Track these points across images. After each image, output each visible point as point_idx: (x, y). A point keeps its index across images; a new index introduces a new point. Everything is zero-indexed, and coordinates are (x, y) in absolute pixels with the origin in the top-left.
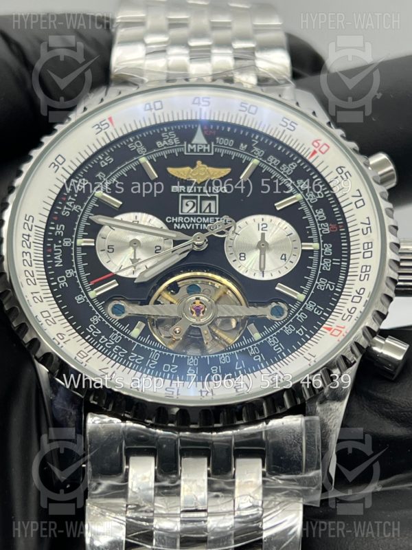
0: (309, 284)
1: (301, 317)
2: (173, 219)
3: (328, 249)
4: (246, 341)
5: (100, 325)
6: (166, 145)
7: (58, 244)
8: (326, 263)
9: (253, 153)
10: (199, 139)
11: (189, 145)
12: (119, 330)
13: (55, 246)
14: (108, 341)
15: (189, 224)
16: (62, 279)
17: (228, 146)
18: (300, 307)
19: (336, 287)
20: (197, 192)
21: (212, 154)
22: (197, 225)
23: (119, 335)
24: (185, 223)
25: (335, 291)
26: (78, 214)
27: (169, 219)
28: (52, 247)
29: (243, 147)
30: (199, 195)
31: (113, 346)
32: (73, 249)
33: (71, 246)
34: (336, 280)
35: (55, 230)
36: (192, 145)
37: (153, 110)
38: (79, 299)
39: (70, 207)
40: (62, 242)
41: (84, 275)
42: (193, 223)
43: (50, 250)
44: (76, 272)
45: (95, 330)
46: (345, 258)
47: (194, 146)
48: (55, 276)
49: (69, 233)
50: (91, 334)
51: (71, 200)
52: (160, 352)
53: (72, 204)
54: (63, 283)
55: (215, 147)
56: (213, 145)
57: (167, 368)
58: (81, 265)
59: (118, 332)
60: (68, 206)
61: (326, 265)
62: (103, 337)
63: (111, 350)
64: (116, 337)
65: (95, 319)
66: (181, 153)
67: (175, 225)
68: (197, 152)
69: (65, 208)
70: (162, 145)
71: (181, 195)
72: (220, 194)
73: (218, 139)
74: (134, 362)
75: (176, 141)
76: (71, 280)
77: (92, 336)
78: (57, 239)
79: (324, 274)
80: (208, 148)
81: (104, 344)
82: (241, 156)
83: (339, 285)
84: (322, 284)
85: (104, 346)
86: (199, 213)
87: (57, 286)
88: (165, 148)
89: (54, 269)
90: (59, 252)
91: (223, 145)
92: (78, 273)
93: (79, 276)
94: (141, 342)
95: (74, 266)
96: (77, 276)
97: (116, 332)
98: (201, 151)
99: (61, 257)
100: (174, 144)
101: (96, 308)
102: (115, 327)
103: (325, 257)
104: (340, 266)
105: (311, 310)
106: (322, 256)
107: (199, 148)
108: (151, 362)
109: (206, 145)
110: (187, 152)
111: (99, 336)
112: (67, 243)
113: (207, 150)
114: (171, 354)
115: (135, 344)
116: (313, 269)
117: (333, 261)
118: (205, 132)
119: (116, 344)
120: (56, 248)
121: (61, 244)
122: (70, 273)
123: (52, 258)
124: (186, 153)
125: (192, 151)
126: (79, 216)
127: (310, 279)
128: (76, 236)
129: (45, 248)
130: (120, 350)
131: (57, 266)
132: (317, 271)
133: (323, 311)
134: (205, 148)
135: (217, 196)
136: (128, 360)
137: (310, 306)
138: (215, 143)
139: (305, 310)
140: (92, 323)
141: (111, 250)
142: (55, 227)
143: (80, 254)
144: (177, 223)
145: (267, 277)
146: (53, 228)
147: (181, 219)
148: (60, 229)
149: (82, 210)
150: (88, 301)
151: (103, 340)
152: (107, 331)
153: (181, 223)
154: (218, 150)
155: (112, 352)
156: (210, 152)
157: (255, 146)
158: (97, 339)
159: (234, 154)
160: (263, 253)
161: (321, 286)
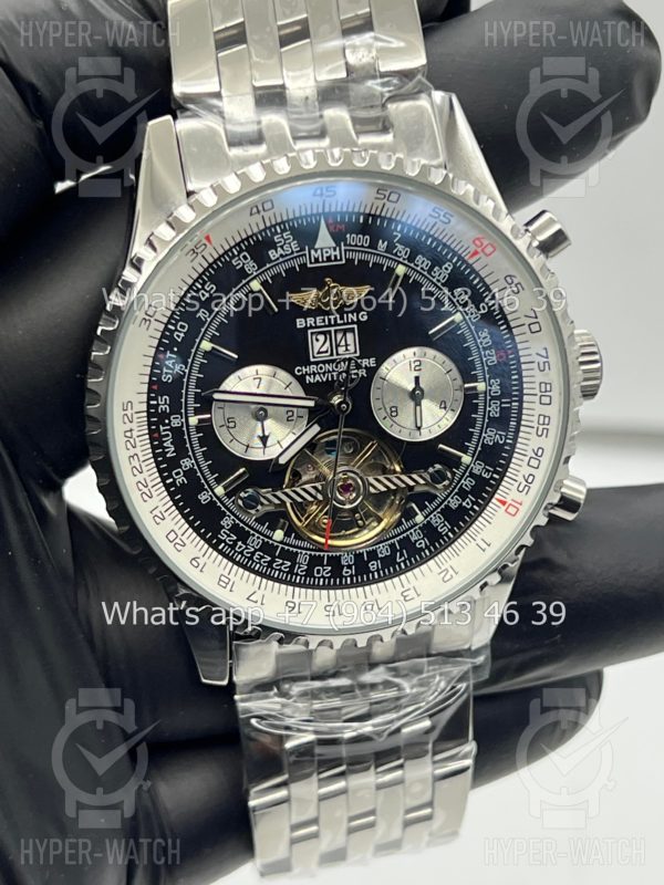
0: (475, 439)
1: (467, 483)
2: (304, 370)
3: (496, 388)
4: (406, 525)
5: (235, 529)
6: (282, 256)
7: (164, 425)
8: (493, 406)
9: (396, 255)
10: (324, 240)
11: (313, 252)
12: (257, 532)
13: (162, 428)
14: (246, 548)
15: (324, 373)
16: (178, 474)
17: (362, 246)
18: (465, 471)
19: (506, 438)
20: (330, 325)
21: (344, 262)
22: (335, 374)
23: (258, 538)
24: (319, 374)
25: (505, 444)
26: (184, 376)
27: (299, 371)
28: (158, 429)
29: (382, 246)
30: (332, 329)
31: (253, 554)
32: (185, 429)
33: (182, 426)
34: (506, 428)
35: (158, 405)
36: (316, 251)
37: (262, 213)
38: (204, 498)
39: (170, 368)
40: (170, 421)
41: (204, 465)
42: (329, 372)
43: (156, 435)
44: (193, 461)
45: (229, 536)
46: (516, 396)
47: (319, 252)
48: (170, 470)
49: (176, 407)
50: (224, 541)
51: (170, 358)
52: (309, 552)
53: (173, 364)
54: (180, 479)
55: (345, 251)
56: (343, 248)
57: (318, 572)
58: (199, 451)
59: (257, 535)
60: (168, 368)
61: (494, 410)
62: (240, 543)
63: (250, 558)
64: (255, 541)
65: (227, 522)
66: (303, 266)
67: (308, 377)
68: (323, 262)
69: (165, 370)
70: (277, 256)
71: (309, 331)
72: (359, 322)
73: (348, 236)
74: (280, 570)
75: (294, 245)
76: (190, 473)
77: (226, 544)
78: (163, 417)
79: (493, 422)
80: (337, 253)
81: (241, 553)
82: (380, 260)
83: (511, 435)
84: (491, 436)
85: (243, 555)
86: (335, 357)
87: (173, 484)
88: (281, 260)
89: (166, 460)
90: (168, 435)
91: (356, 245)
92: (197, 462)
93: (198, 466)
94: (285, 544)
95: (190, 453)
96: (196, 467)
97: (253, 535)
98: (329, 259)
99: (172, 443)
100: (292, 252)
101: (226, 507)
102: (252, 528)
103: (493, 398)
104: (510, 409)
105: (478, 473)
106: (489, 398)
107: (325, 255)
108: (299, 567)
109: (335, 249)
110: (311, 263)
111: (235, 542)
112: (176, 422)
113: (335, 256)
114: (322, 554)
115: (277, 547)
116: (478, 416)
117: (502, 403)
118: (332, 228)
119: (256, 550)
120: (164, 430)
121: (169, 424)
122: (187, 463)
123: (161, 446)
124: (309, 265)
125: (317, 260)
126: (185, 380)
127: (476, 431)
128: (186, 410)
129: (151, 432)
130: (262, 557)
131: (168, 455)
132: (484, 418)
133: (493, 473)
134: (333, 253)
135: (355, 326)
136: (272, 568)
137: (478, 469)
138: (345, 245)
139: (472, 475)
140: (223, 527)
141: (232, 425)
142: (157, 400)
143: (195, 436)
144: (310, 375)
145: (425, 436)
146: (155, 402)
147: (313, 368)
148: (163, 403)
149: (187, 371)
150: (215, 499)
151: (240, 547)
152: (243, 536)
153: (314, 374)
154: (350, 255)
155: (253, 561)
156: (341, 260)
157: (398, 242)
158: (233, 547)
159: (372, 260)
160: (418, 404)
161: (488, 439)
